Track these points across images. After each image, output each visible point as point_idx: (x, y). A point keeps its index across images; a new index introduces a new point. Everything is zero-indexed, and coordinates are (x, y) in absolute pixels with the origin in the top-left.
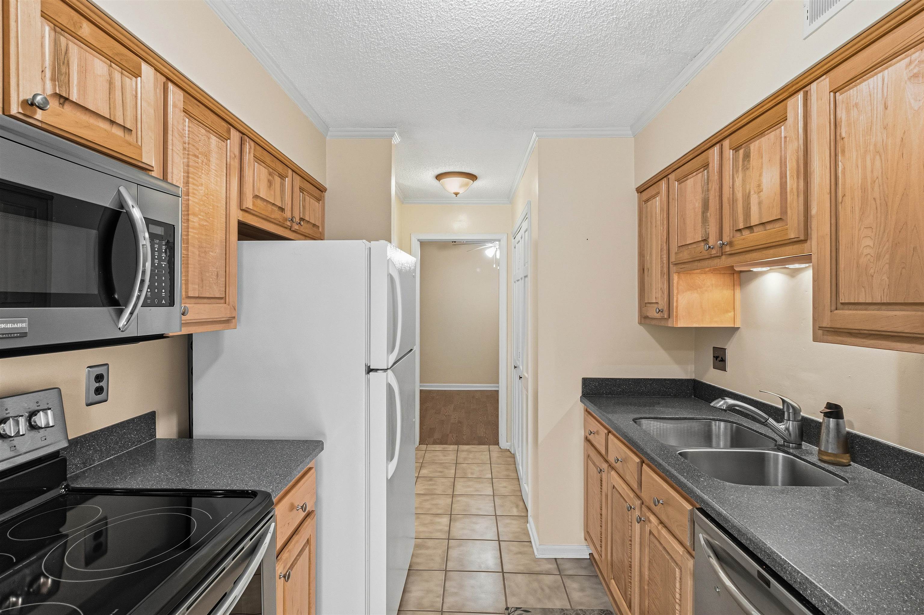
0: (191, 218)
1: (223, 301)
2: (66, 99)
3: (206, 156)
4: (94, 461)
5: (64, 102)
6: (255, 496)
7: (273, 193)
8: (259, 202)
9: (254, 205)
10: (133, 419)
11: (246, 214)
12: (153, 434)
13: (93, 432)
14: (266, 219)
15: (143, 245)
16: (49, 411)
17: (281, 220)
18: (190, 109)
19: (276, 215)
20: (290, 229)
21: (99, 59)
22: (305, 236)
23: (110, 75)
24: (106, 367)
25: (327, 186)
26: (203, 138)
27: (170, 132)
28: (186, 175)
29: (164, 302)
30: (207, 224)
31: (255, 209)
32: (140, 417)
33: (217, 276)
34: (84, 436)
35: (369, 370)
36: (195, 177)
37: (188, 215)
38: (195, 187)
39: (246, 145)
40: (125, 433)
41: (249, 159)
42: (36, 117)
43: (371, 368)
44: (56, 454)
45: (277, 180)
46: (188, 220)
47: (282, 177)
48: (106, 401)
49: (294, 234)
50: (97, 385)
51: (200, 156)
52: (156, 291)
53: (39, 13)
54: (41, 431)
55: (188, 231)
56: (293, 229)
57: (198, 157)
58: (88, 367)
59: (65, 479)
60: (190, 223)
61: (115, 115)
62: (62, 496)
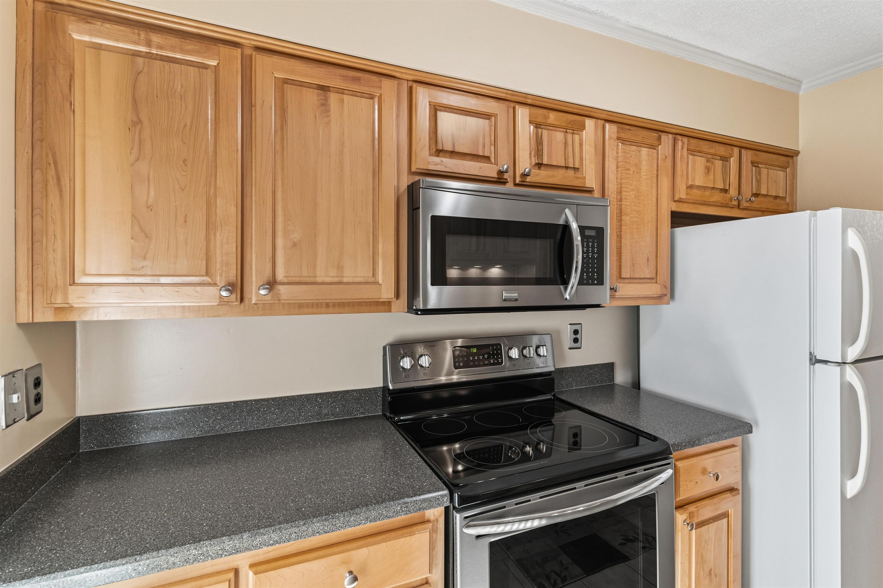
0: (623, 218)
1: (654, 281)
2: (541, 164)
3: (637, 167)
4: (573, 386)
5: (541, 166)
6: (656, 440)
7: (712, 177)
8: (695, 191)
9: (687, 194)
10: (597, 365)
11: (681, 204)
12: (612, 379)
13: (572, 367)
14: (704, 204)
15: (577, 245)
16: (544, 347)
17: (722, 201)
18: (623, 135)
19: (717, 197)
20: (739, 208)
21: (559, 131)
22: (763, 211)
23: (565, 138)
24: (580, 325)
25: (800, 149)
26: (634, 153)
27: (607, 159)
28: (619, 186)
29: (596, 282)
30: (638, 220)
31: (689, 197)
32: (603, 364)
33: (648, 260)
34: (567, 368)
35: (814, 361)
36: (627, 186)
37: (621, 216)
38: (627, 194)
39: (679, 143)
40: (592, 373)
41: (682, 155)
42: (527, 181)
43: (817, 358)
44: (549, 374)
45: (718, 163)
46: (621, 220)
47: (725, 159)
48: (580, 348)
49: (745, 212)
50: (575, 336)
51: (631, 168)
52: (590, 274)
53: (528, 122)
54: (541, 357)
55: (621, 229)
56: (742, 207)
57: (629, 170)
58: (570, 324)
59: (554, 391)
60: (622, 222)
61: (568, 163)
62: (550, 399)
